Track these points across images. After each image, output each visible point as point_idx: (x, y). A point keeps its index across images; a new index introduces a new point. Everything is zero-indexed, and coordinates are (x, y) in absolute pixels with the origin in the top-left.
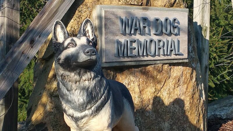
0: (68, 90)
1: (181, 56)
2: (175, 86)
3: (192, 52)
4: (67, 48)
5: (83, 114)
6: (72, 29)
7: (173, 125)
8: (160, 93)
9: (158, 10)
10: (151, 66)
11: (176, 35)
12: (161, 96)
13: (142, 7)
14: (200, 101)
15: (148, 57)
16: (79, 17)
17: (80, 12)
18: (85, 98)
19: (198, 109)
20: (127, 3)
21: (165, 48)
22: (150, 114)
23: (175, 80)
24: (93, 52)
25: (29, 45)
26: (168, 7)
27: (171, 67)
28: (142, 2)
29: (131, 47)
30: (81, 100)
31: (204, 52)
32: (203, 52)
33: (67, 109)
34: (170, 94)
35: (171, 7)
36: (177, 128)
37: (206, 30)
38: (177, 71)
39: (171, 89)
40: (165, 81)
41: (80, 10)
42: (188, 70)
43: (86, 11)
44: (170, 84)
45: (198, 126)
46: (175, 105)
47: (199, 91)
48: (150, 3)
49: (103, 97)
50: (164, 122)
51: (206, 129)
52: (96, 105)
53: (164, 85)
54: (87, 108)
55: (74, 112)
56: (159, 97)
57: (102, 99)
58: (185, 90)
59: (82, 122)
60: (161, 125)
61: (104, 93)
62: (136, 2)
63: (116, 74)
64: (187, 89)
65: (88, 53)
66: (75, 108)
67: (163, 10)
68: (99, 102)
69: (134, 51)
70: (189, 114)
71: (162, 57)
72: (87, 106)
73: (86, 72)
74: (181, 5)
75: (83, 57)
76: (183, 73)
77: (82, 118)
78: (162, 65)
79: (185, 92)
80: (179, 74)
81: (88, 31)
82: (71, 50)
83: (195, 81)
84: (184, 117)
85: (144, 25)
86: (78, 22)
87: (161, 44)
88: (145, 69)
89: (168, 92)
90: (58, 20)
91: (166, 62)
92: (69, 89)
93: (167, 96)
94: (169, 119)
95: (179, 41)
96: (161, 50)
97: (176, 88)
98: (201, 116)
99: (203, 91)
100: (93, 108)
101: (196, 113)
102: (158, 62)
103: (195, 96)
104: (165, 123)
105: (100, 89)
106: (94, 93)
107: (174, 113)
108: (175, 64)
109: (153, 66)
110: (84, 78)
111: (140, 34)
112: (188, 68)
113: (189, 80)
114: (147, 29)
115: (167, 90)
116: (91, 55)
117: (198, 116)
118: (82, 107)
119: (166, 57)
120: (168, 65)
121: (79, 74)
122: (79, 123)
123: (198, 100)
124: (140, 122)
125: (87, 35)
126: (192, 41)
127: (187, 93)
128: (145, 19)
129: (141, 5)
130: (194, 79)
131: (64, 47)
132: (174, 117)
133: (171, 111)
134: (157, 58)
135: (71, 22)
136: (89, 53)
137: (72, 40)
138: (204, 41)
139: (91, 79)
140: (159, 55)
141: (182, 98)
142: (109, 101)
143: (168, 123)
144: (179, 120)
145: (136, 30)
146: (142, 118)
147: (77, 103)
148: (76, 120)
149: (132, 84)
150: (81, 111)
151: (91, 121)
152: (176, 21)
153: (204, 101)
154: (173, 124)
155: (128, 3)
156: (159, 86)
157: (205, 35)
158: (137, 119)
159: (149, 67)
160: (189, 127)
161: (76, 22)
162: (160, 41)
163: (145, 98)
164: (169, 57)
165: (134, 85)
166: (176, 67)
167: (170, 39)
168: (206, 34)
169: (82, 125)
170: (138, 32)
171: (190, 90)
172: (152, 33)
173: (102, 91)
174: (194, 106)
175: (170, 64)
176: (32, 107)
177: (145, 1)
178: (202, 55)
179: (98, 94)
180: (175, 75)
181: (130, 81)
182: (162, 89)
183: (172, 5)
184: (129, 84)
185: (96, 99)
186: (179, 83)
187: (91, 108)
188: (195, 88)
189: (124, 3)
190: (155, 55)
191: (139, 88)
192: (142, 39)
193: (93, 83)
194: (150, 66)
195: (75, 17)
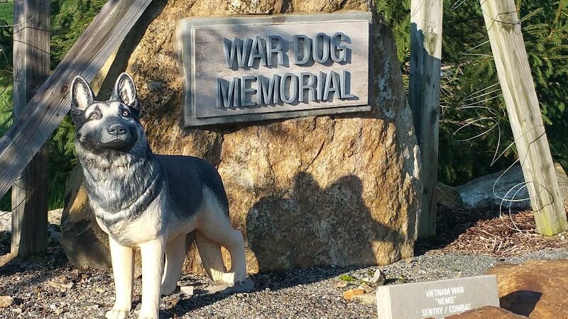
0: (94, 180)
1: (354, 101)
2: (344, 154)
3: (385, 90)
4: (89, 119)
5: (117, 215)
6: (138, 63)
7: (338, 226)
8: (311, 168)
9: (306, 19)
10: (292, 120)
11: (342, 63)
12: (314, 173)
13: (271, 17)
14: (402, 182)
15: (283, 105)
16: (152, 41)
17: (152, 32)
18: (118, 193)
19: (397, 196)
20: (241, 12)
21: (319, 89)
22: (291, 206)
23: (343, 144)
24: (121, 130)
25: (59, 94)
26: (330, 12)
27: (335, 120)
28: (272, 8)
29: (248, 90)
30: (113, 196)
31: (429, 83)
32: (427, 84)
33: (95, 207)
34: (332, 169)
35: (338, 9)
36: (345, 231)
37: (433, 40)
38: (348, 128)
39: (335, 160)
40: (322, 146)
41: (154, 28)
42: (374, 125)
43: (164, 30)
44: (334, 151)
45: (394, 229)
46: (343, 189)
47: (400, 162)
48: (290, 7)
49: (148, 191)
50: (320, 219)
51: (416, 232)
52: (136, 203)
53: (319, 153)
54: (123, 207)
55: (104, 212)
56: (310, 175)
57: (145, 194)
58: (366, 162)
59: (116, 226)
60: (311, 225)
61: (149, 184)
62: (259, 9)
63: (223, 136)
64: (370, 160)
65: (113, 131)
66: (104, 207)
67: (316, 19)
68: (141, 199)
69: (253, 96)
70: (374, 205)
71: (312, 105)
72: (121, 205)
73: (118, 155)
74: (360, 4)
75: (107, 138)
76: (364, 129)
77: (115, 222)
78: (315, 119)
79: (368, 166)
80: (353, 133)
81: (126, 91)
82: (94, 124)
83: (392, 144)
84: (361, 212)
85: (274, 51)
86: (149, 49)
87: (310, 81)
88: (280, 127)
89: (330, 166)
90: (78, 76)
91: (323, 112)
92: (96, 179)
93: (326, 174)
94: (331, 214)
95: (348, 75)
96: (311, 94)
97: (347, 158)
98: (404, 208)
99: (416, 160)
100: (131, 208)
101: (390, 203)
102: (305, 113)
103: (389, 173)
104: (320, 223)
105: (143, 180)
106: (132, 185)
107: (340, 204)
108: (343, 116)
109: (295, 121)
110: (116, 163)
111: (267, 65)
112: (374, 120)
113: (376, 142)
114: (279, 57)
115: (326, 162)
116: (118, 134)
117: (395, 208)
118: (115, 206)
119: (321, 105)
120: (327, 117)
121: (108, 158)
122: (112, 228)
123: (398, 178)
124: (268, 220)
125: (125, 97)
126: (387, 70)
127: (371, 166)
128: (275, 39)
129: (271, 13)
130: (389, 141)
131: (84, 118)
132: (341, 211)
133: (335, 200)
134: (301, 106)
135: (136, 50)
136: (115, 132)
137: (97, 108)
138: (429, 62)
139: (126, 164)
140: (306, 101)
141: (360, 175)
142: (159, 196)
143: (329, 222)
144: (351, 216)
145: (257, 60)
146: (273, 213)
147: (107, 200)
148: (108, 223)
149: (253, 153)
150: (114, 212)
151: (130, 226)
152: (342, 38)
153: (414, 179)
154: (337, 223)
155: (243, 11)
156: (308, 156)
157: (430, 50)
158: (263, 214)
159: (286, 122)
160: (372, 229)
161: (145, 50)
162: (306, 77)
163: (279, 178)
164: (328, 104)
165: (258, 154)
166: (345, 120)
167: (328, 70)
168: (435, 48)
169: (117, 232)
170: (262, 63)
171: (379, 160)
172: (291, 63)
173: (146, 182)
174: (385, 191)
175: (332, 116)
176: (71, 192)
177: (278, 5)
178: (425, 89)
179: (138, 187)
180: (344, 134)
181: (249, 148)
182: (315, 162)
183: (339, 7)
184: (247, 154)
185: (136, 194)
186: (352, 150)
187: (128, 207)
188: (391, 157)
189: (235, 13)
190: (296, 102)
191: (268, 160)
192: (270, 73)
193: (131, 170)
194: (289, 121)
195: (143, 41)
